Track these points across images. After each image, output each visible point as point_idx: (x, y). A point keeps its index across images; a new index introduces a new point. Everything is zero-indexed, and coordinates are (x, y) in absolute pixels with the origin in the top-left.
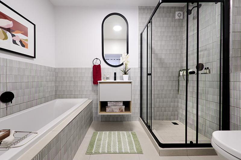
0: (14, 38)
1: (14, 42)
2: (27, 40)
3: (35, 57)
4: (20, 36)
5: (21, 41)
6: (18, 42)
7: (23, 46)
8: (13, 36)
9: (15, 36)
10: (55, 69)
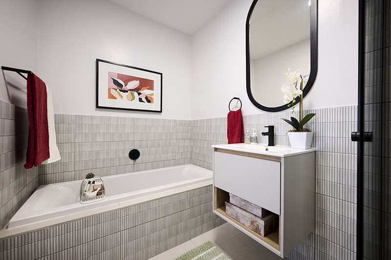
0: (141, 96)
1: (141, 100)
2: (152, 94)
3: (161, 112)
4: (146, 92)
5: (146, 98)
6: (144, 99)
7: (149, 101)
8: (139, 94)
9: (141, 94)
10: (191, 121)
